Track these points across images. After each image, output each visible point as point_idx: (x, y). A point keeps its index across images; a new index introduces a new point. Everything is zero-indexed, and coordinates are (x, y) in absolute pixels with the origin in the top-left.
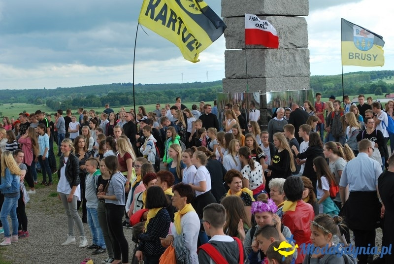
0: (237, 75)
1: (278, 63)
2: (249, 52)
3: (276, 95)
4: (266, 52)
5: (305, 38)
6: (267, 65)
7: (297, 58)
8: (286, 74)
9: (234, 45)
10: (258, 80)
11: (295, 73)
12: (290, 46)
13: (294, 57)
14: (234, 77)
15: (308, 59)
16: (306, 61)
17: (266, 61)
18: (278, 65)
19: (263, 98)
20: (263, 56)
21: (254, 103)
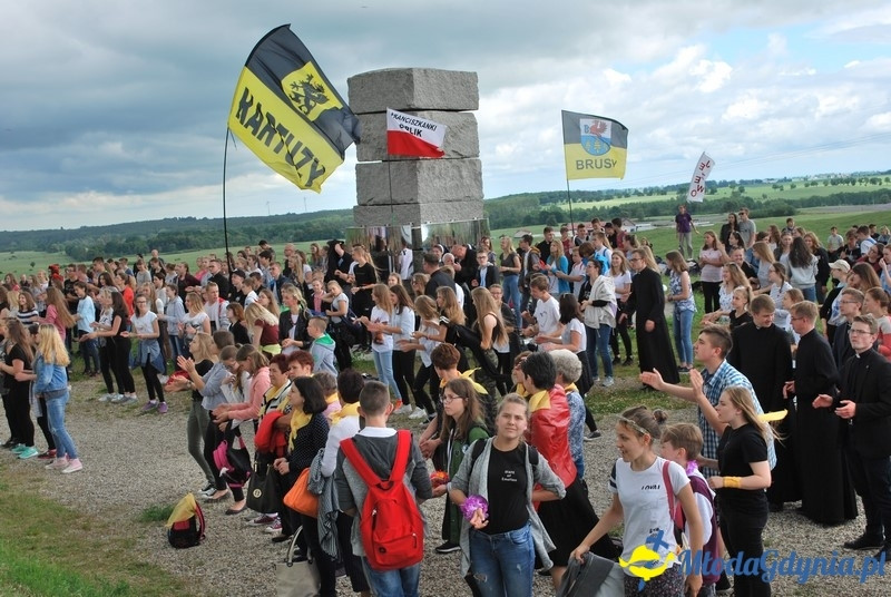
0: (377, 200)
1: (437, 180)
2: (393, 166)
3: (435, 229)
4: (418, 164)
5: (475, 143)
6: (422, 185)
7: (464, 173)
8: (449, 197)
9: (370, 155)
10: (408, 207)
11: (461, 195)
12: (453, 156)
13: (460, 172)
14: (372, 203)
15: (480, 174)
16: (477, 176)
17: (419, 178)
18: (437, 183)
19: (416, 234)
20: (414, 172)
21: (404, 243)
